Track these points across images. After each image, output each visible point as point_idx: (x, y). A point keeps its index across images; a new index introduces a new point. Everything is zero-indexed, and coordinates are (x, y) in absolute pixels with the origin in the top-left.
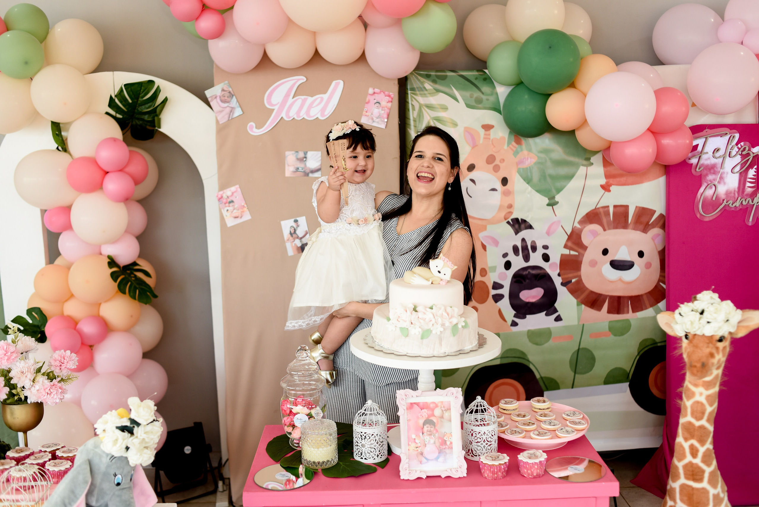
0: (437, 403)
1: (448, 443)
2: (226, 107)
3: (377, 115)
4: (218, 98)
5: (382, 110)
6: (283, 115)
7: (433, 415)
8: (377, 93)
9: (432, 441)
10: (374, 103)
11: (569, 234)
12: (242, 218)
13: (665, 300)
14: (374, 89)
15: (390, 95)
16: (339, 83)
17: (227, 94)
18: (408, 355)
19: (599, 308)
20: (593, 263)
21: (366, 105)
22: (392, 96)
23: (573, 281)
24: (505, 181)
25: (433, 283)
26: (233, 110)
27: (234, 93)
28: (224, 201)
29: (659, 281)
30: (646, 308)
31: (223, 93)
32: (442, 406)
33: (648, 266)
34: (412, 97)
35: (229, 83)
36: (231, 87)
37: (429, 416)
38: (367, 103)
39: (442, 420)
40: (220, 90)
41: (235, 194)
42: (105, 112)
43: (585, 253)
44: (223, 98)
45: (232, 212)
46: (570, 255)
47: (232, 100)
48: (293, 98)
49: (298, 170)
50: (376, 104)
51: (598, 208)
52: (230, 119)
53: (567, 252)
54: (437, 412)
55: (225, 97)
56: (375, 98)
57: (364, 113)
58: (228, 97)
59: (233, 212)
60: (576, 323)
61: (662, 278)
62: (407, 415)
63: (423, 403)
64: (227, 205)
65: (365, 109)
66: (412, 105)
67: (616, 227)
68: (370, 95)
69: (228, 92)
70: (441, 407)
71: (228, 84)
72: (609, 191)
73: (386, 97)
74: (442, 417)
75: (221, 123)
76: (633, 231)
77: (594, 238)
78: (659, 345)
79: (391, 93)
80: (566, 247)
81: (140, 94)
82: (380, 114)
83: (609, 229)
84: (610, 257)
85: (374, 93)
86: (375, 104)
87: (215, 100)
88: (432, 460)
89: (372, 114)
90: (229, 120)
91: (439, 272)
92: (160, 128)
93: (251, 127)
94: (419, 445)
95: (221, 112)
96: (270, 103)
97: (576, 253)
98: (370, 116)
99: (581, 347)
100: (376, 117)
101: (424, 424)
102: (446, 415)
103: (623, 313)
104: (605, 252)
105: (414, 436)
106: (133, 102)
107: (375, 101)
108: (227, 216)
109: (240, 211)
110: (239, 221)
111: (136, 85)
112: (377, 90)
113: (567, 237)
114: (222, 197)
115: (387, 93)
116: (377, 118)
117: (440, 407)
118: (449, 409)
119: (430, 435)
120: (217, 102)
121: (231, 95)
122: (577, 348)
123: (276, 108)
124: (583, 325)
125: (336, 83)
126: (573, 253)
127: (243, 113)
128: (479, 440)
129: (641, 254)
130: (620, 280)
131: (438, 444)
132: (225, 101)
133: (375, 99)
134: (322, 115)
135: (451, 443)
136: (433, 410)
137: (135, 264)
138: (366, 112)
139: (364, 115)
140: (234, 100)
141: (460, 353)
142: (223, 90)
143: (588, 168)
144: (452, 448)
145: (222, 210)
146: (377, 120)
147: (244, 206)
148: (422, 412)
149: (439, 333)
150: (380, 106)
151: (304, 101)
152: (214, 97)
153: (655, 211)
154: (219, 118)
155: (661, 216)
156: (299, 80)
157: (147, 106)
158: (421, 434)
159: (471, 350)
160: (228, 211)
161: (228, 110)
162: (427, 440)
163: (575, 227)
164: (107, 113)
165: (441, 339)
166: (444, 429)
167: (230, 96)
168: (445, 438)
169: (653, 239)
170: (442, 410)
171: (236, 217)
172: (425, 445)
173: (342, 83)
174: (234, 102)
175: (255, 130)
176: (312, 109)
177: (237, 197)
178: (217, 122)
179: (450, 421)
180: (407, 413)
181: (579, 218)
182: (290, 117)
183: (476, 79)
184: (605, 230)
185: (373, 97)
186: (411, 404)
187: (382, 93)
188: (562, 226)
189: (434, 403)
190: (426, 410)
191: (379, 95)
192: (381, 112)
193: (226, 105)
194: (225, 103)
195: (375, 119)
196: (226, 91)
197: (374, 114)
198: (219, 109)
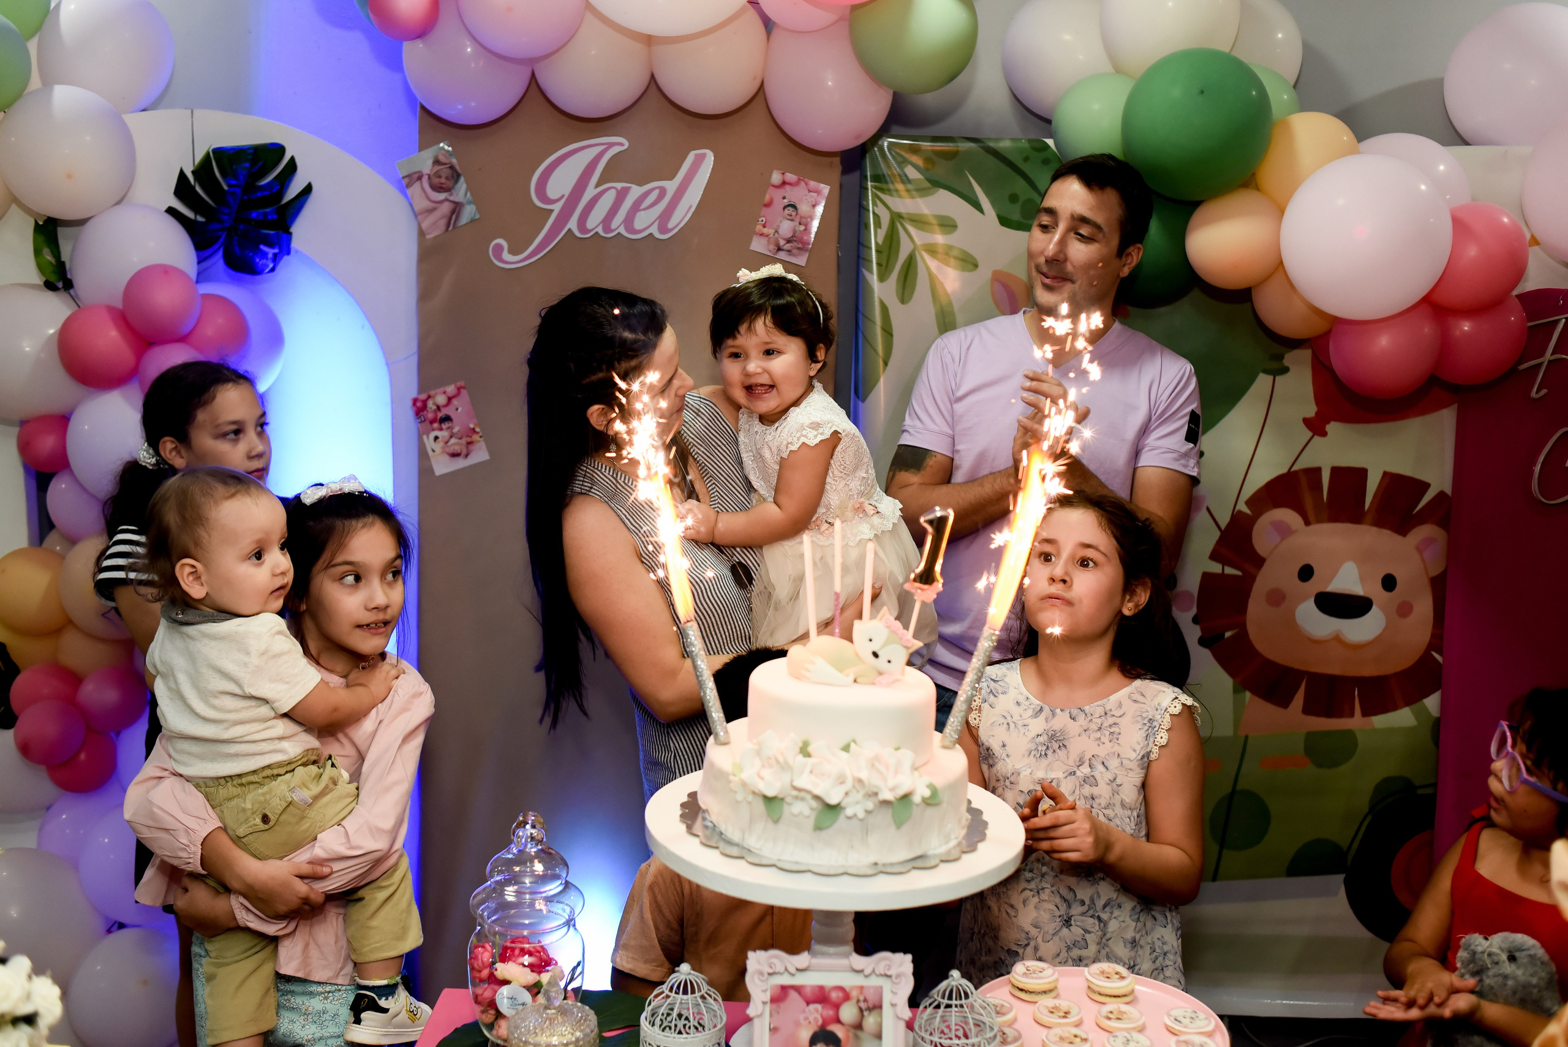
0: (847, 989)
2: (441, 202)
3: (789, 235)
4: (425, 179)
5: (800, 224)
6: (573, 225)
7: (838, 1021)
8: (790, 184)
10: (782, 206)
11: (1223, 527)
12: (469, 457)
13: (1440, 691)
14: (783, 174)
16: (704, 156)
17: (445, 172)
18: (780, 865)
19: (1283, 702)
20: (1277, 598)
21: (765, 211)
23: (1228, 634)
25: (858, 680)
26: (458, 208)
27: (461, 169)
28: (430, 416)
29: (1431, 646)
30: (1395, 708)
31: (437, 168)
32: (862, 998)
33: (1404, 609)
34: (876, 196)
36: (455, 155)
38: (768, 205)
39: (859, 1033)
40: (430, 162)
41: (455, 402)
42: (165, 207)
43: (1258, 574)
44: (436, 181)
45: (447, 442)
46: (1223, 575)
47: (458, 186)
48: (597, 185)
50: (786, 210)
51: (1296, 472)
52: (451, 228)
53: (1216, 568)
54: (848, 1013)
55: (440, 177)
57: (759, 228)
58: (447, 178)
59: (449, 444)
60: (1228, 731)
61: (1436, 642)
62: (771, 1015)
63: (813, 987)
64: (436, 425)
65: (761, 220)
66: (874, 213)
67: (1334, 518)
68: (774, 186)
69: (449, 166)
70: (858, 1001)
72: (1324, 434)
73: (812, 194)
74: (859, 1026)
75: (428, 237)
76: (1374, 529)
77: (1282, 539)
78: (1420, 792)
79: (823, 185)
80: (1214, 556)
82: (795, 231)
83: (1319, 521)
84: (1315, 586)
85: (784, 183)
86: (784, 208)
87: (418, 184)
89: (776, 232)
90: (447, 231)
91: (876, 655)
93: (499, 249)
95: (430, 211)
96: (543, 196)
97: (1238, 573)
98: (771, 236)
99: (1239, 787)
100: (785, 239)
101: (813, 1041)
102: (870, 1021)
103: (1339, 714)
104: (1306, 573)
106: (231, 191)
107: (785, 201)
108: (434, 451)
109: (464, 441)
110: (461, 463)
112: (790, 177)
113: (1218, 534)
114: (424, 407)
115: (813, 184)
116: (788, 241)
117: (854, 1001)
118: (878, 1007)
120: (423, 190)
121: (455, 176)
122: (1230, 790)
123: (557, 208)
124: (1247, 737)
125: (696, 155)
126: (1229, 571)
127: (482, 216)
129: (1389, 582)
130: (1338, 639)
132: (441, 188)
133: (784, 198)
134: (663, 229)
136: (837, 1006)
138: (764, 226)
139: (757, 234)
140: (462, 185)
141: (914, 868)
142: (437, 162)
143: (1277, 378)
145: (425, 437)
146: (788, 246)
147: (474, 429)
148: (810, 1011)
149: (861, 814)
150: (797, 214)
151: (622, 195)
152: (416, 176)
153: (1426, 486)
154: (424, 226)
155: (1441, 494)
159: (944, 858)
160: (438, 440)
161: (446, 208)
163: (1240, 512)
164: (170, 211)
167: (453, 177)
169: (1419, 549)
170: (861, 1010)
171: (455, 455)
173: (710, 157)
174: (461, 192)
175: (506, 256)
176: (639, 214)
177: (460, 410)
178: (421, 233)
179: (879, 1036)
180: (771, 1012)
181: (1249, 491)
182: (587, 232)
183: (1026, 159)
184: (1307, 523)
185: (780, 193)
186: (784, 989)
187: (802, 184)
188: (1208, 509)
189: (841, 989)
190: (819, 1007)
191: (796, 189)
192: (797, 229)
193: (442, 196)
194: (440, 192)
195: (782, 242)
196: (445, 164)
197: (781, 231)
198: (426, 204)
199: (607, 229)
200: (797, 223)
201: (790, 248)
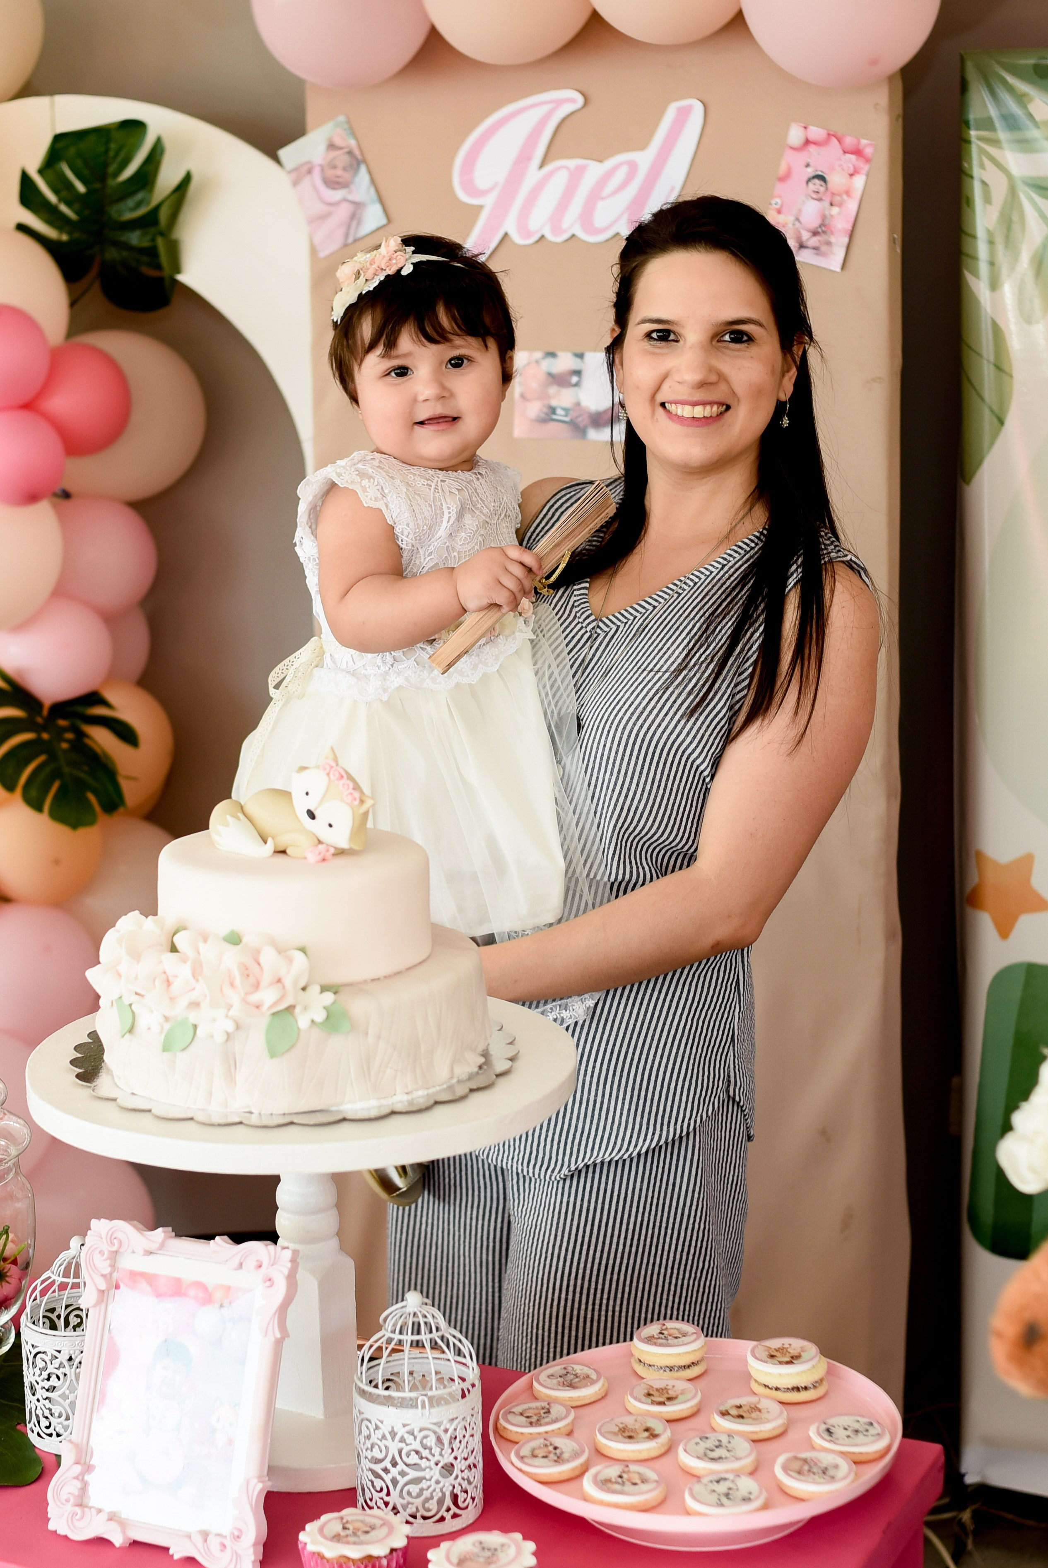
2: (337, 203)
3: (814, 223)
4: (314, 171)
6: (510, 226)
8: (815, 143)
10: (805, 179)
14: (805, 128)
15: (861, 147)
16: (688, 108)
17: (342, 159)
21: (780, 187)
22: (868, 151)
26: (359, 211)
27: (362, 154)
31: (333, 154)
34: (982, 151)
35: (349, 122)
36: (354, 135)
40: (322, 147)
42: (12, 224)
44: (330, 173)
47: (358, 179)
48: (542, 165)
49: (555, 417)
50: (811, 185)
52: (349, 241)
55: (335, 167)
56: (809, 161)
58: (345, 169)
65: (773, 202)
66: (981, 179)
68: (792, 148)
69: (346, 150)
71: (346, 126)
73: (848, 156)
75: (322, 255)
79: (864, 142)
81: (106, 165)
82: (822, 218)
85: (807, 142)
86: (809, 181)
87: (304, 179)
89: (798, 219)
90: (346, 245)
92: (178, 268)
95: (323, 217)
96: (469, 186)
100: (809, 231)
106: (90, 192)
107: (810, 170)
111: (92, 138)
115: (849, 141)
116: (815, 233)
120: (315, 188)
121: (355, 163)
123: (488, 202)
125: (678, 110)
127: (389, 220)
132: (338, 183)
133: (808, 165)
137: (93, 698)
138: (779, 212)
140: (363, 177)
142: (332, 146)
146: (814, 241)
150: (827, 189)
151: (576, 176)
152: (305, 168)
154: (317, 239)
156: (560, 102)
157: (131, 202)
161: (344, 211)
164: (22, 228)
165: (229, 1062)
167: (352, 166)
173: (697, 108)
174: (361, 185)
176: (600, 204)
178: (314, 251)
182: (528, 234)
185: (803, 157)
187: (834, 141)
191: (823, 150)
192: (827, 213)
193: (337, 195)
194: (334, 189)
195: (805, 235)
196: (340, 148)
197: (802, 219)
198: (318, 208)
199: (557, 229)
200: (826, 204)
201: (817, 244)
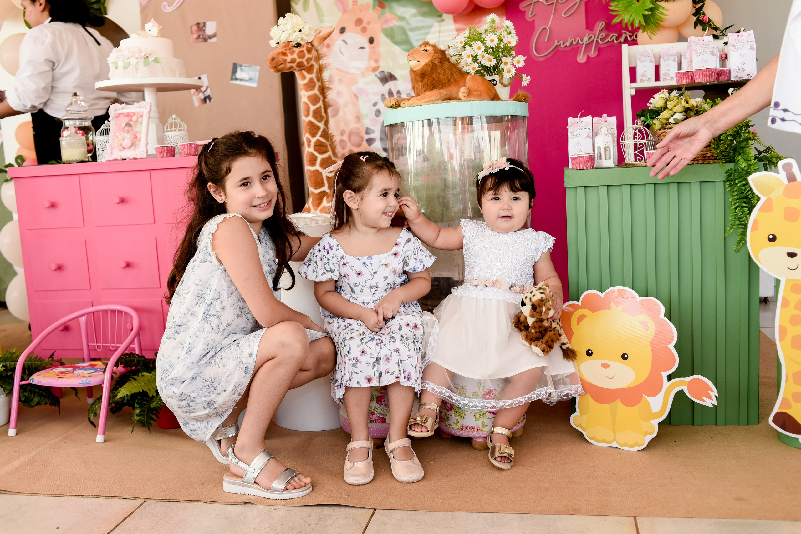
0: (135, 113)
1: (138, 138)
7: (132, 120)
9: (128, 137)
24: (371, 41)
37: (129, 121)
49: (200, 38)
54: (134, 118)
62: (116, 121)
70: (138, 115)
74: (137, 121)
75: (143, 4)
88: (126, 148)
90: (148, 1)
91: (150, 31)
92: (106, 14)
93: (165, 6)
94: (120, 139)
101: (125, 126)
102: (140, 120)
105: (118, 134)
117: (136, 115)
118: (142, 116)
119: (128, 133)
128: (169, 142)
131: (132, 138)
135: (140, 138)
136: (132, 117)
144: (140, 141)
149: (134, 64)
158: (122, 132)
162: (125, 136)
165: (137, 69)
166: (136, 129)
168: (137, 135)
170: (138, 117)
172: (124, 139)
175: (167, 8)
179: (142, 123)
189: (133, 113)
190: (127, 117)
